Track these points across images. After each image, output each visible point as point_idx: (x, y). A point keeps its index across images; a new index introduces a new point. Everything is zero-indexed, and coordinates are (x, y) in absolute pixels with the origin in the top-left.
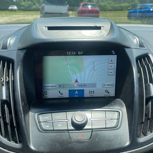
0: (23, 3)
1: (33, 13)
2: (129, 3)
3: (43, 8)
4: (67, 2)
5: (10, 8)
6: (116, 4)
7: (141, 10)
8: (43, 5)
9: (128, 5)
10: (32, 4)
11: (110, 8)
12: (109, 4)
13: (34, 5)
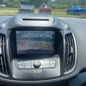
0: (9, 3)
1: (14, 9)
2: (68, 5)
3: (20, 7)
4: (33, 4)
5: (1, 6)
6: (61, 5)
7: (74, 9)
8: (20, 5)
9: (67, 6)
10: (14, 4)
11: (57, 8)
12: (57, 5)
13: (15, 4)
